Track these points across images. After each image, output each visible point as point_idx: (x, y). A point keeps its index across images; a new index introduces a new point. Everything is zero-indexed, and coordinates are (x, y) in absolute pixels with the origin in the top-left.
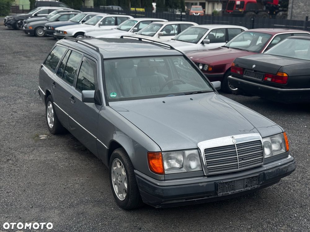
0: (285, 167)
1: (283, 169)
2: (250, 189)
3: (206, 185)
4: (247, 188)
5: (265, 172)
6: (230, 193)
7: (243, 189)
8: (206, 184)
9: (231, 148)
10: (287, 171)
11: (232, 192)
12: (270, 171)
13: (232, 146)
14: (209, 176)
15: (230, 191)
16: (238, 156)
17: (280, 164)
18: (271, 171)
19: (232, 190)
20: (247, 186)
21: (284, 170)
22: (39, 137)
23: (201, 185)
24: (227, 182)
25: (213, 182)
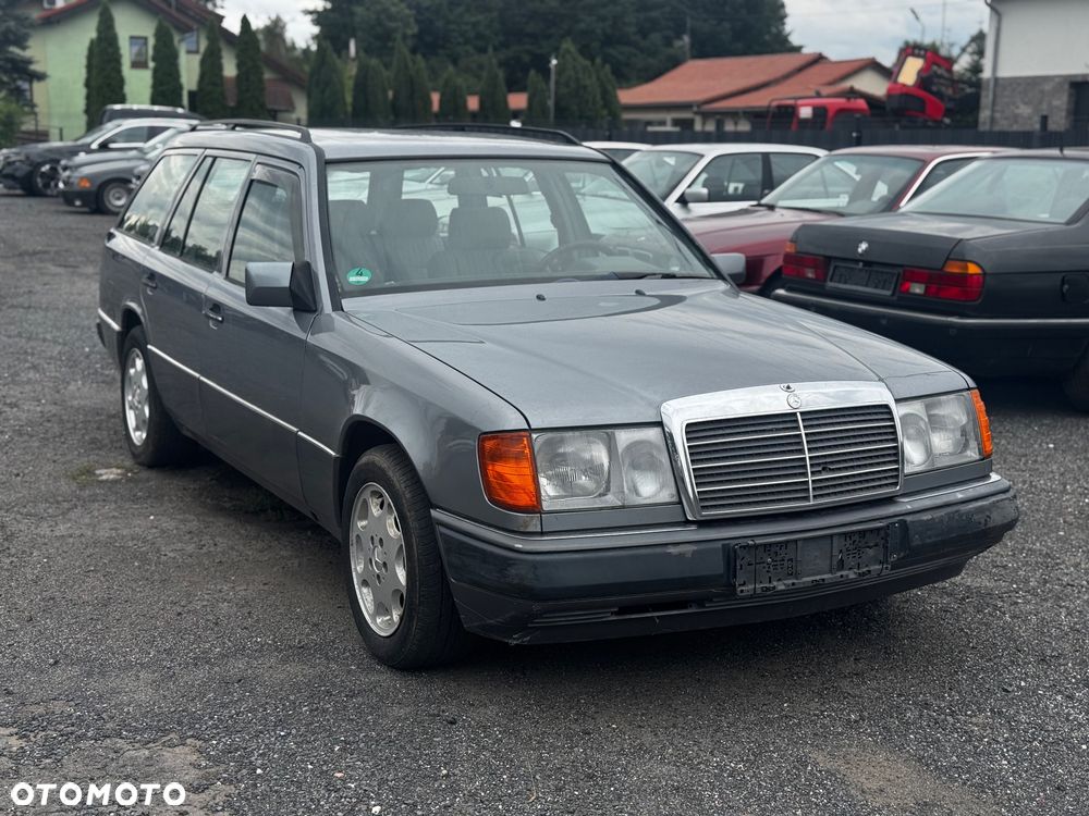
0: (981, 507)
1: (970, 513)
2: (852, 576)
3: (694, 551)
4: (844, 573)
5: (909, 519)
6: (783, 587)
7: (830, 576)
8: (694, 548)
9: (781, 426)
10: (986, 525)
11: (790, 582)
12: (926, 517)
13: (787, 419)
14: (703, 524)
15: (779, 580)
16: (807, 455)
17: (960, 496)
18: (930, 517)
19: (790, 575)
20: (841, 565)
21: (975, 517)
22: (94, 474)
23: (672, 550)
24: (770, 544)
25: (719, 544)
